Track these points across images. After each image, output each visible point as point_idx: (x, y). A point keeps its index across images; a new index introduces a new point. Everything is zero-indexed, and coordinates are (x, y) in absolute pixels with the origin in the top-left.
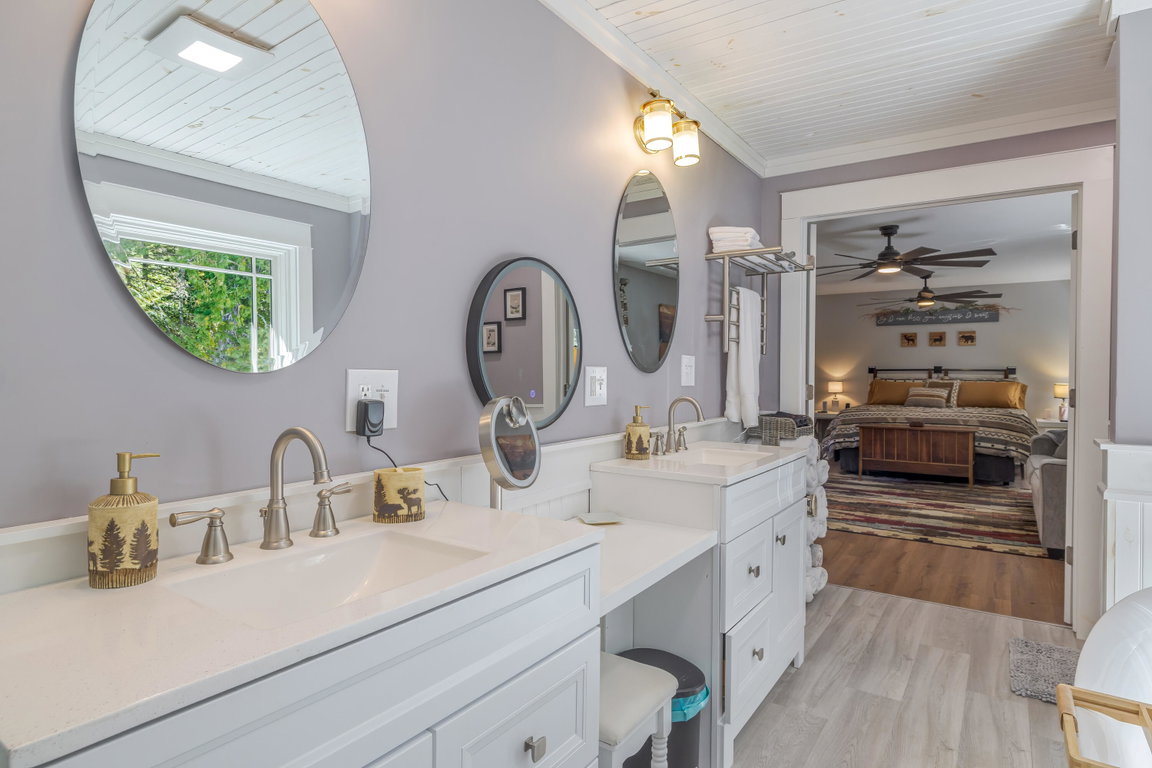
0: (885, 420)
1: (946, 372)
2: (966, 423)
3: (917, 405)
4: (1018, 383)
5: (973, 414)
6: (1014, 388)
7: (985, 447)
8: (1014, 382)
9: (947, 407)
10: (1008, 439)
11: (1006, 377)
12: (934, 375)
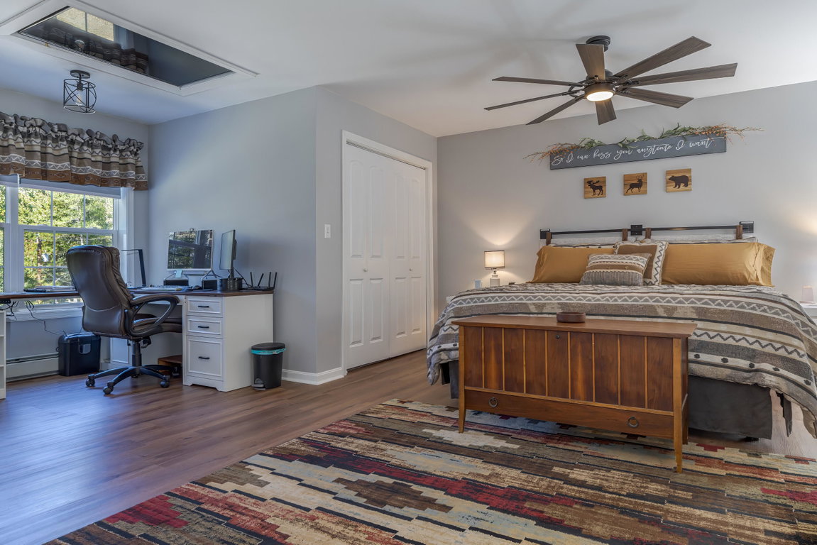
1: (649, 232)
2: (670, 314)
3: (597, 281)
4: (759, 244)
5: (687, 297)
6: (752, 252)
7: (709, 364)
8: (753, 242)
9: (645, 284)
10: (756, 346)
11: (739, 237)
12: (631, 237)
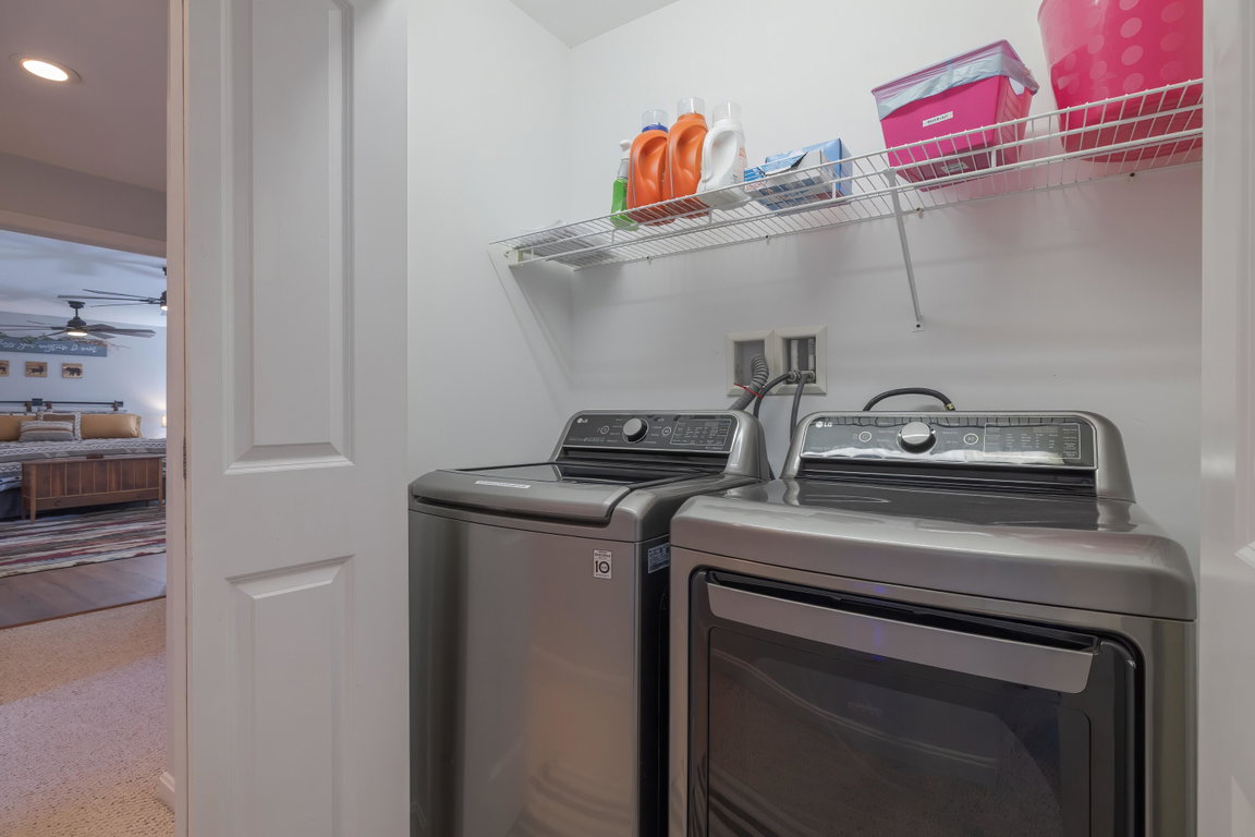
0: (41, 456)
1: (48, 405)
3: (37, 439)
4: (130, 416)
6: (129, 420)
8: (126, 414)
12: (35, 409)
